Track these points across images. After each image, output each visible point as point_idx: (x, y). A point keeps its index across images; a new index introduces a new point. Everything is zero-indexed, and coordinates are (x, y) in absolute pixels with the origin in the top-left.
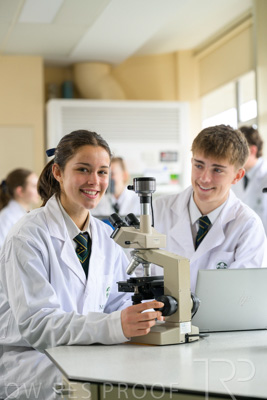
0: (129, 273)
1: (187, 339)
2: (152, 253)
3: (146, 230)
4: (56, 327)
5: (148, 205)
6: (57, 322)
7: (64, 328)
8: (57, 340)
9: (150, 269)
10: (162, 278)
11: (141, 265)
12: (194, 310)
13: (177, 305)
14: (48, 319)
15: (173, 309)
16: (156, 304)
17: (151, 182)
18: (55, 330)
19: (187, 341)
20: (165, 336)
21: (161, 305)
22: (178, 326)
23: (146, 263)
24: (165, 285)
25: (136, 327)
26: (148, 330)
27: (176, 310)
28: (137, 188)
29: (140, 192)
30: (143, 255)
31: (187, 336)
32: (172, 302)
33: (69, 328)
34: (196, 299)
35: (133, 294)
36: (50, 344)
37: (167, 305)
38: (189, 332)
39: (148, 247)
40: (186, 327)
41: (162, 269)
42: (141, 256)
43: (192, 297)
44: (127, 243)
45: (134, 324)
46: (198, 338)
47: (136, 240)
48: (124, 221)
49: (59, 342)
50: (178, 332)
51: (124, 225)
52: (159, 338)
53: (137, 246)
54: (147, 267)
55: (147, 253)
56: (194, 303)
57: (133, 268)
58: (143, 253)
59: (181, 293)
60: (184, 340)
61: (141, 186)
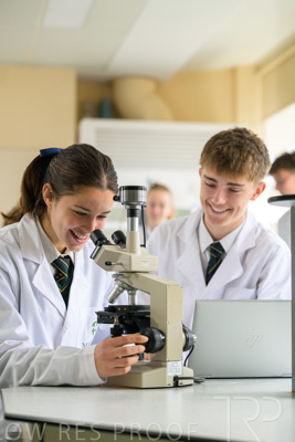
0: (112, 301)
1: (177, 383)
2: (137, 277)
3: (132, 250)
4: (18, 363)
5: (137, 220)
6: (21, 357)
7: (28, 364)
8: (19, 378)
9: (136, 297)
10: (148, 307)
11: (126, 292)
12: (188, 346)
13: (164, 340)
14: (10, 354)
15: (158, 344)
16: (138, 339)
17: (140, 192)
18: (17, 366)
19: (176, 385)
20: (148, 377)
21: (146, 339)
22: (165, 366)
23: (132, 290)
24: (152, 316)
25: (112, 365)
26: (128, 369)
27: (163, 347)
28: (123, 199)
29: (127, 203)
30: (128, 280)
31: (176, 379)
32: (159, 337)
33: (33, 364)
34: (189, 335)
35: (112, 326)
36: (12, 383)
37: (152, 339)
38: (179, 375)
39: (133, 269)
40: (175, 366)
41: (149, 296)
42: (126, 280)
43: (185, 331)
44: (108, 264)
45: (111, 360)
46: (192, 382)
47: (119, 261)
48: (109, 238)
49: (21, 381)
50: (165, 373)
51: (108, 243)
52: (140, 379)
53: (121, 268)
54: (132, 295)
55: (133, 277)
56: (187, 339)
57: (116, 295)
58: (128, 278)
59: (169, 326)
60: (171, 383)
61: (128, 196)
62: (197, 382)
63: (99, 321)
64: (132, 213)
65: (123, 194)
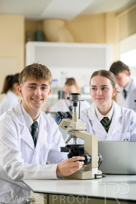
2: (78, 132)
3: (75, 121)
5: (77, 108)
10: (83, 145)
11: (72, 138)
12: (100, 162)
13: (91, 159)
15: (88, 161)
17: (79, 96)
19: (96, 178)
20: (85, 175)
22: (91, 170)
23: (75, 137)
24: (85, 149)
27: (90, 162)
28: (71, 99)
29: (73, 100)
30: (74, 134)
31: (96, 175)
35: (68, 153)
37: (86, 159)
38: (97, 173)
39: (76, 129)
40: (95, 171)
41: (83, 141)
42: (73, 134)
43: (99, 155)
44: (66, 127)
46: (101, 176)
47: (70, 126)
50: (91, 173)
51: (64, 118)
52: (81, 176)
53: (71, 129)
56: (100, 159)
57: (69, 140)
58: (74, 133)
59: (93, 153)
60: (94, 177)
61: (73, 97)
62: (103, 176)
64: (75, 105)
65: (71, 97)
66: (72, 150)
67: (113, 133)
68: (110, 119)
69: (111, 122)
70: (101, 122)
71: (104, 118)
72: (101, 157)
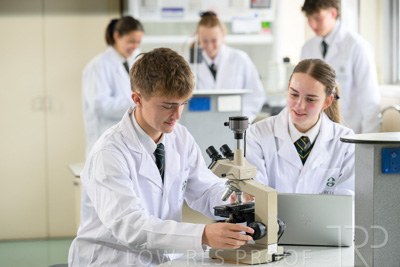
1: (273, 258)
2: (245, 184)
3: (239, 163)
5: (242, 141)
10: (253, 204)
11: (234, 193)
12: (280, 233)
13: (266, 230)
15: (262, 233)
17: (244, 122)
19: (274, 260)
22: (266, 248)
23: (238, 191)
24: (256, 212)
27: (266, 234)
28: (232, 125)
29: (234, 129)
30: (236, 185)
31: (274, 256)
32: (262, 228)
37: (257, 230)
38: (276, 252)
40: (273, 248)
43: (278, 221)
44: (224, 176)
47: (230, 173)
48: (220, 153)
50: (266, 253)
51: (220, 157)
52: (250, 259)
53: (232, 177)
54: (239, 195)
55: (240, 184)
56: (280, 227)
57: (227, 196)
60: (271, 259)
61: (235, 125)
63: (216, 214)
64: (238, 136)
66: (234, 216)
67: (313, 168)
68: (312, 142)
69: (312, 146)
70: (295, 144)
71: (303, 137)
72: (282, 223)
